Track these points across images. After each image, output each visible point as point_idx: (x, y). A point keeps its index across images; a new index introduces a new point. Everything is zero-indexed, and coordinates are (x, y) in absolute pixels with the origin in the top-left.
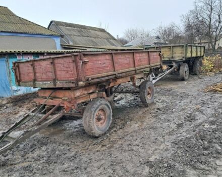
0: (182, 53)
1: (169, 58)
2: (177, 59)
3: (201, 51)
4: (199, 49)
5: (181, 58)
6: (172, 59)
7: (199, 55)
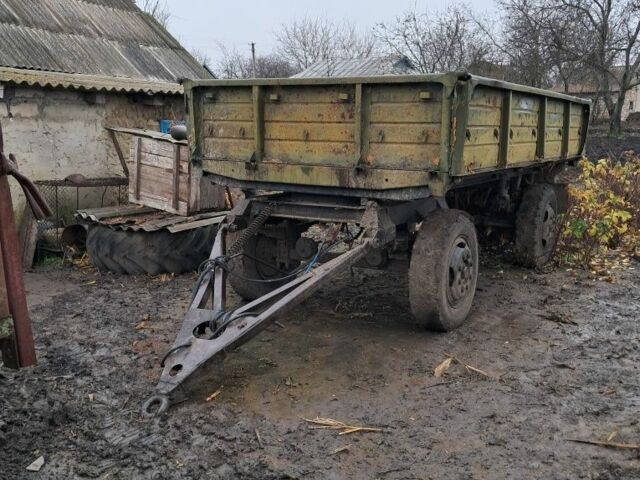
0: (425, 139)
1: (341, 172)
2: (395, 179)
3: (564, 132)
4: (553, 118)
5: (417, 179)
6: (361, 183)
7: (552, 151)
